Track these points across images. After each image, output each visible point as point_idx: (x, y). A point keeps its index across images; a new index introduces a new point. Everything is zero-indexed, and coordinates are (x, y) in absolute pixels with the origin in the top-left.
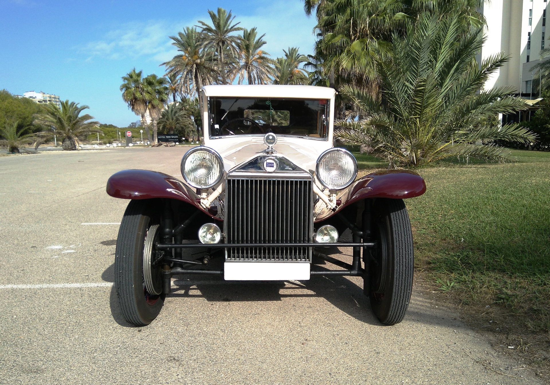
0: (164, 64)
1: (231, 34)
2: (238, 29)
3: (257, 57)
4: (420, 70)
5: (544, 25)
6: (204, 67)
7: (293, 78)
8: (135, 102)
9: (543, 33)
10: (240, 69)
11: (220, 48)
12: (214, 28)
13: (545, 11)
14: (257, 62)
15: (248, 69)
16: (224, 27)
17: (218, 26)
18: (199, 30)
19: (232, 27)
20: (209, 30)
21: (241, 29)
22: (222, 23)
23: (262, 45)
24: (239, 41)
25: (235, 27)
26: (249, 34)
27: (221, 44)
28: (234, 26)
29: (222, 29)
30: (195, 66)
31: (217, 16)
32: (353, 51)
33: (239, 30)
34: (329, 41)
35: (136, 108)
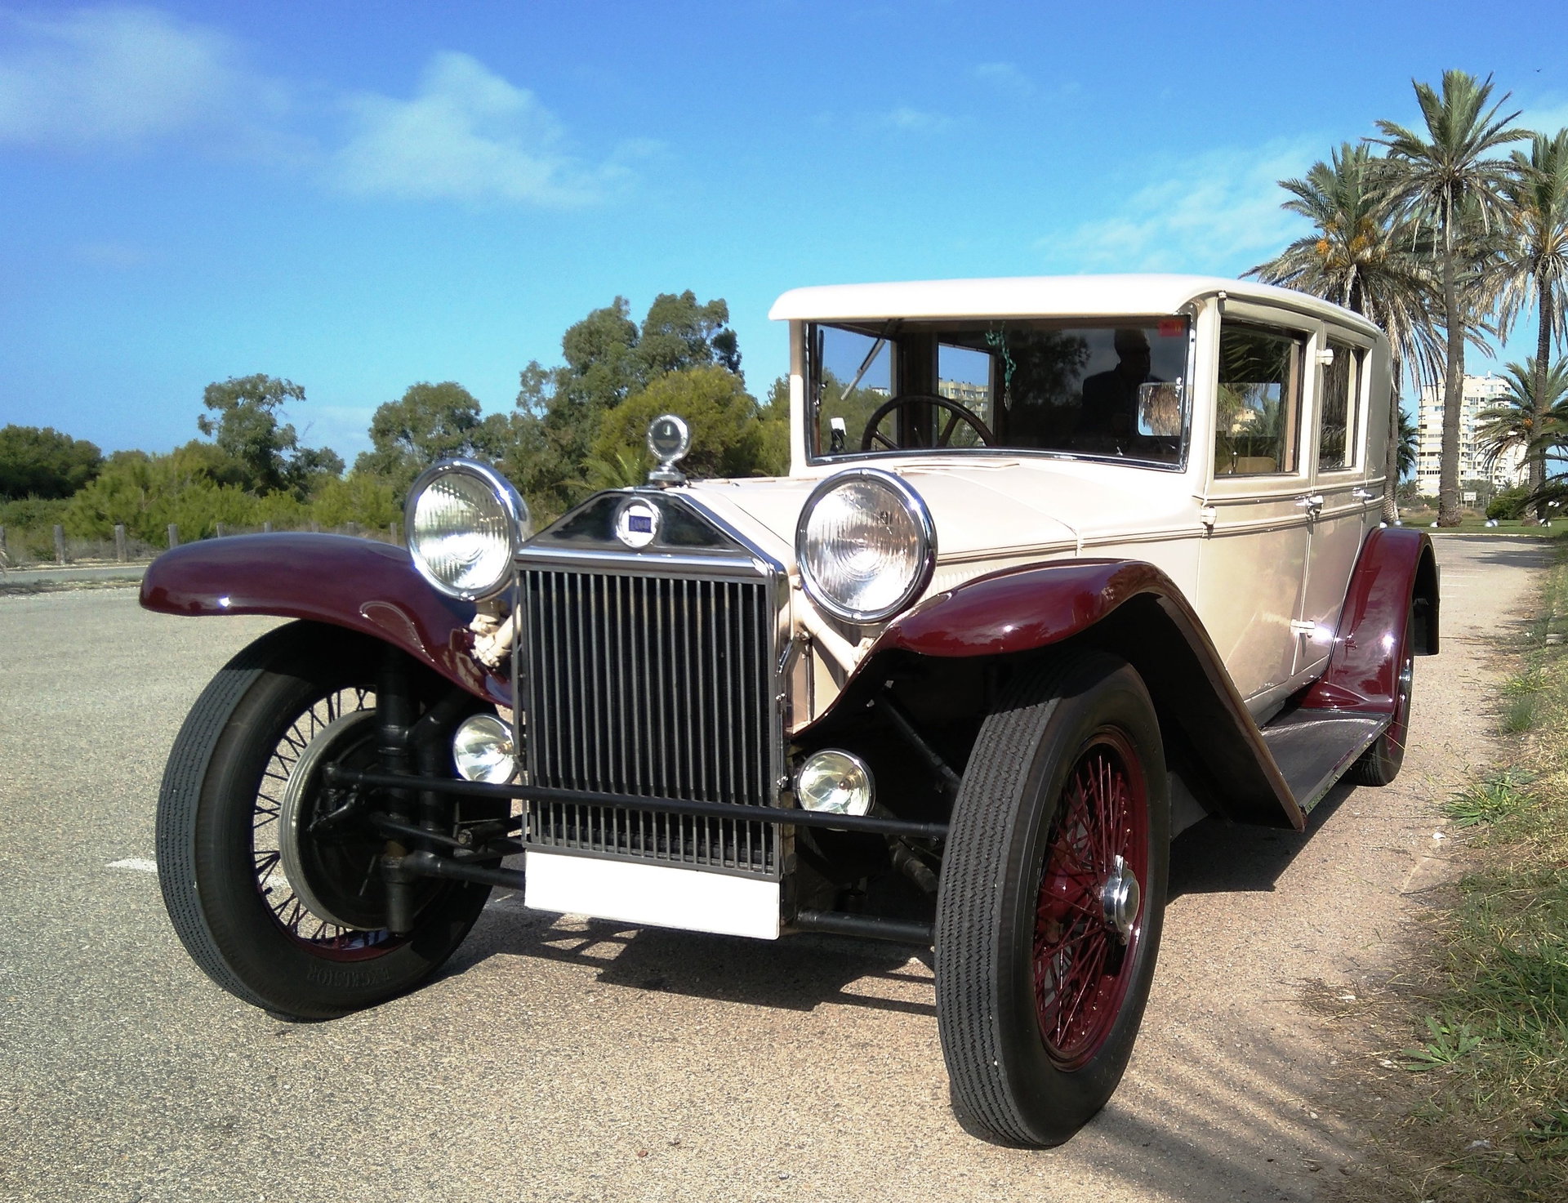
0: (1254, 271)
1: (1483, 156)
2: (1514, 135)
6: (1387, 273)
8: (1154, 396)
10: (1512, 272)
11: (1444, 205)
12: (1427, 139)
15: (1539, 270)
16: (1465, 132)
17: (1442, 131)
18: (1381, 152)
19: (1490, 133)
20: (1410, 146)
21: (1525, 134)
22: (1456, 120)
24: (1515, 177)
25: (1504, 129)
26: (1554, 149)
27: (1447, 192)
28: (1498, 127)
29: (1455, 141)
30: (1353, 270)
31: (1443, 101)
33: (1516, 139)
35: (1155, 414)
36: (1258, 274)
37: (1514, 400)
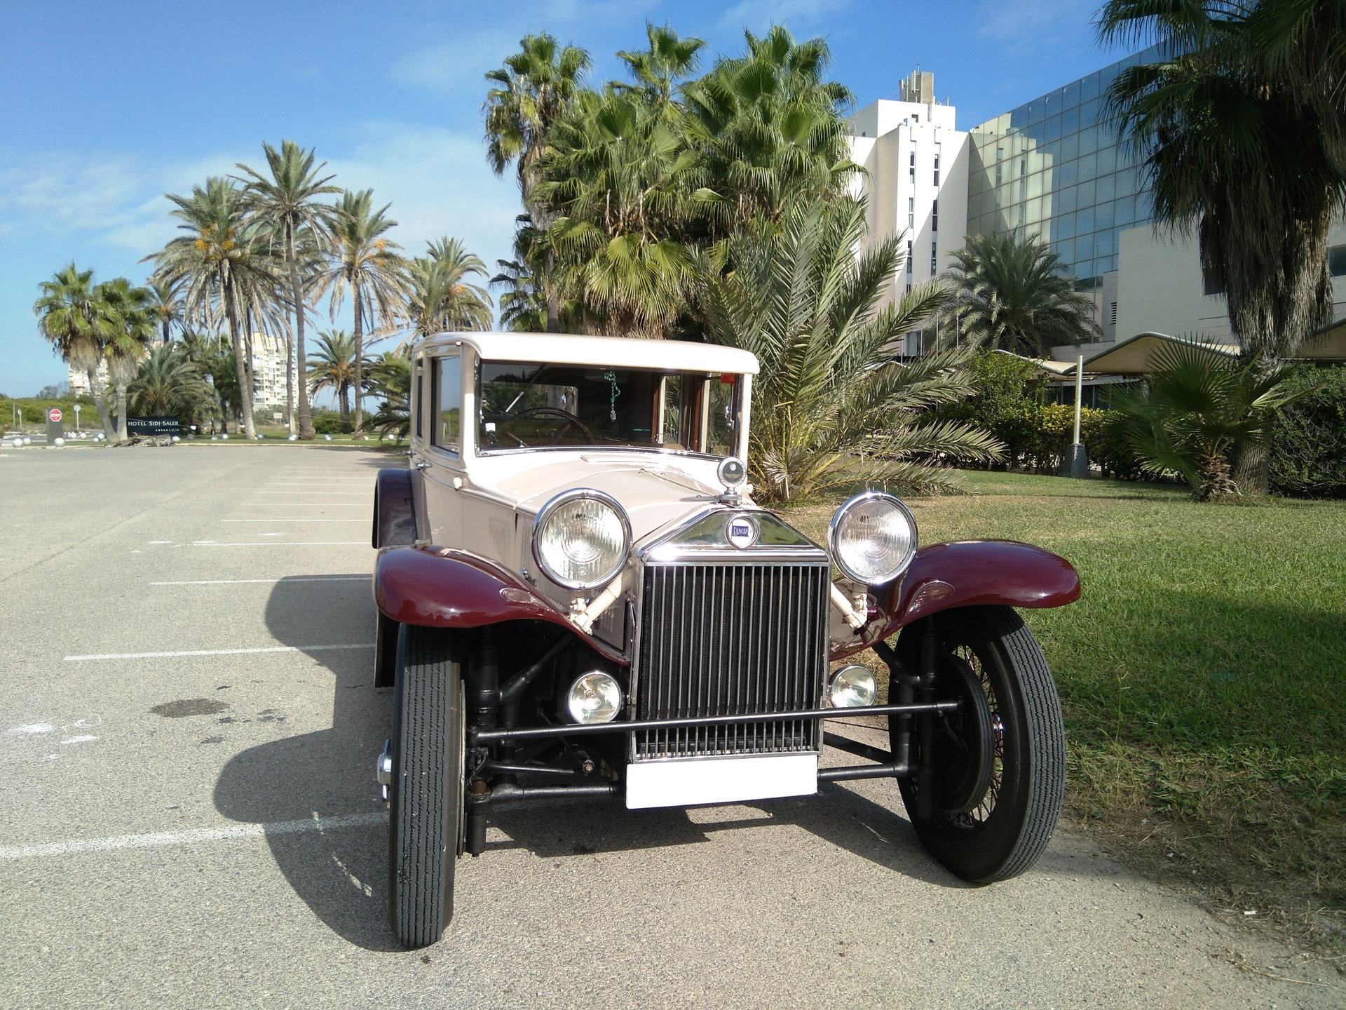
0: (150, 257)
1: (312, 199)
2: (331, 190)
3: (374, 252)
4: (792, 308)
5: (935, 228)
6: (249, 268)
7: (451, 302)
8: (71, 340)
9: (934, 244)
10: (334, 276)
11: (289, 227)
12: (273, 183)
13: (935, 203)
14: (374, 263)
15: (353, 277)
16: (298, 182)
17: (285, 180)
18: (240, 187)
19: (316, 185)
20: (264, 187)
21: (339, 191)
22: (293, 174)
23: (386, 227)
24: (334, 216)
25: (325, 185)
26: (357, 202)
27: (289, 219)
28: (322, 182)
29: (293, 186)
30: (226, 263)
31: (283, 160)
32: (612, 258)
33: (332, 192)
34: (562, 233)
35: (73, 353)
36: (154, 260)
37: (324, 356)
